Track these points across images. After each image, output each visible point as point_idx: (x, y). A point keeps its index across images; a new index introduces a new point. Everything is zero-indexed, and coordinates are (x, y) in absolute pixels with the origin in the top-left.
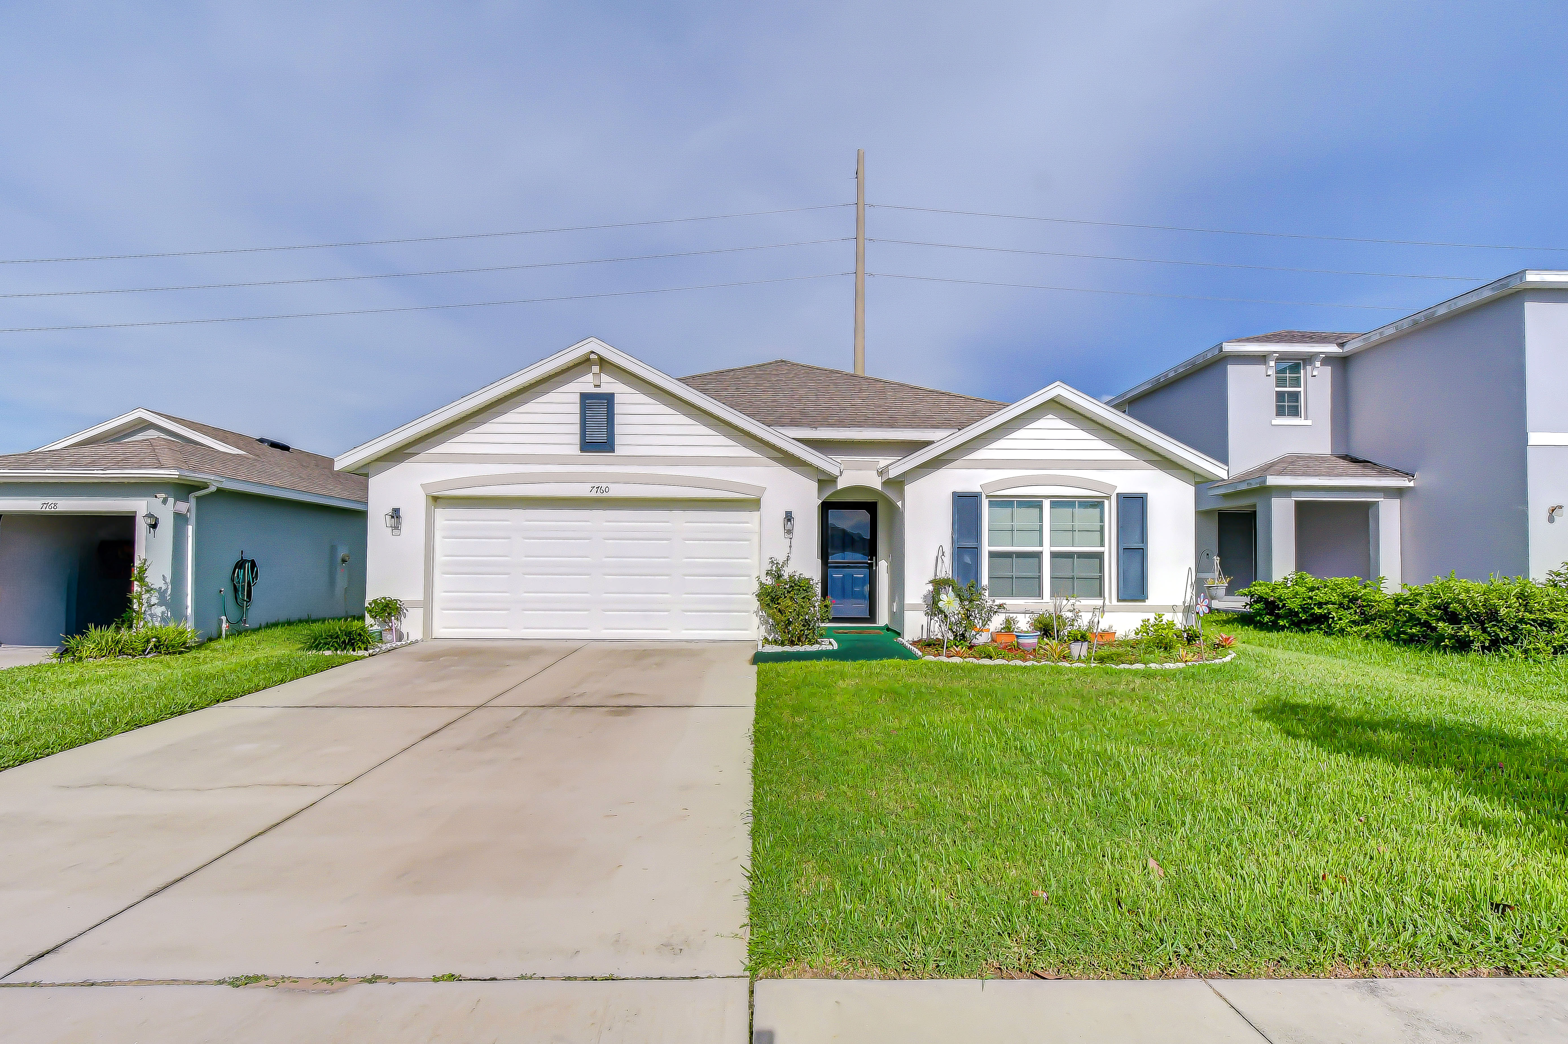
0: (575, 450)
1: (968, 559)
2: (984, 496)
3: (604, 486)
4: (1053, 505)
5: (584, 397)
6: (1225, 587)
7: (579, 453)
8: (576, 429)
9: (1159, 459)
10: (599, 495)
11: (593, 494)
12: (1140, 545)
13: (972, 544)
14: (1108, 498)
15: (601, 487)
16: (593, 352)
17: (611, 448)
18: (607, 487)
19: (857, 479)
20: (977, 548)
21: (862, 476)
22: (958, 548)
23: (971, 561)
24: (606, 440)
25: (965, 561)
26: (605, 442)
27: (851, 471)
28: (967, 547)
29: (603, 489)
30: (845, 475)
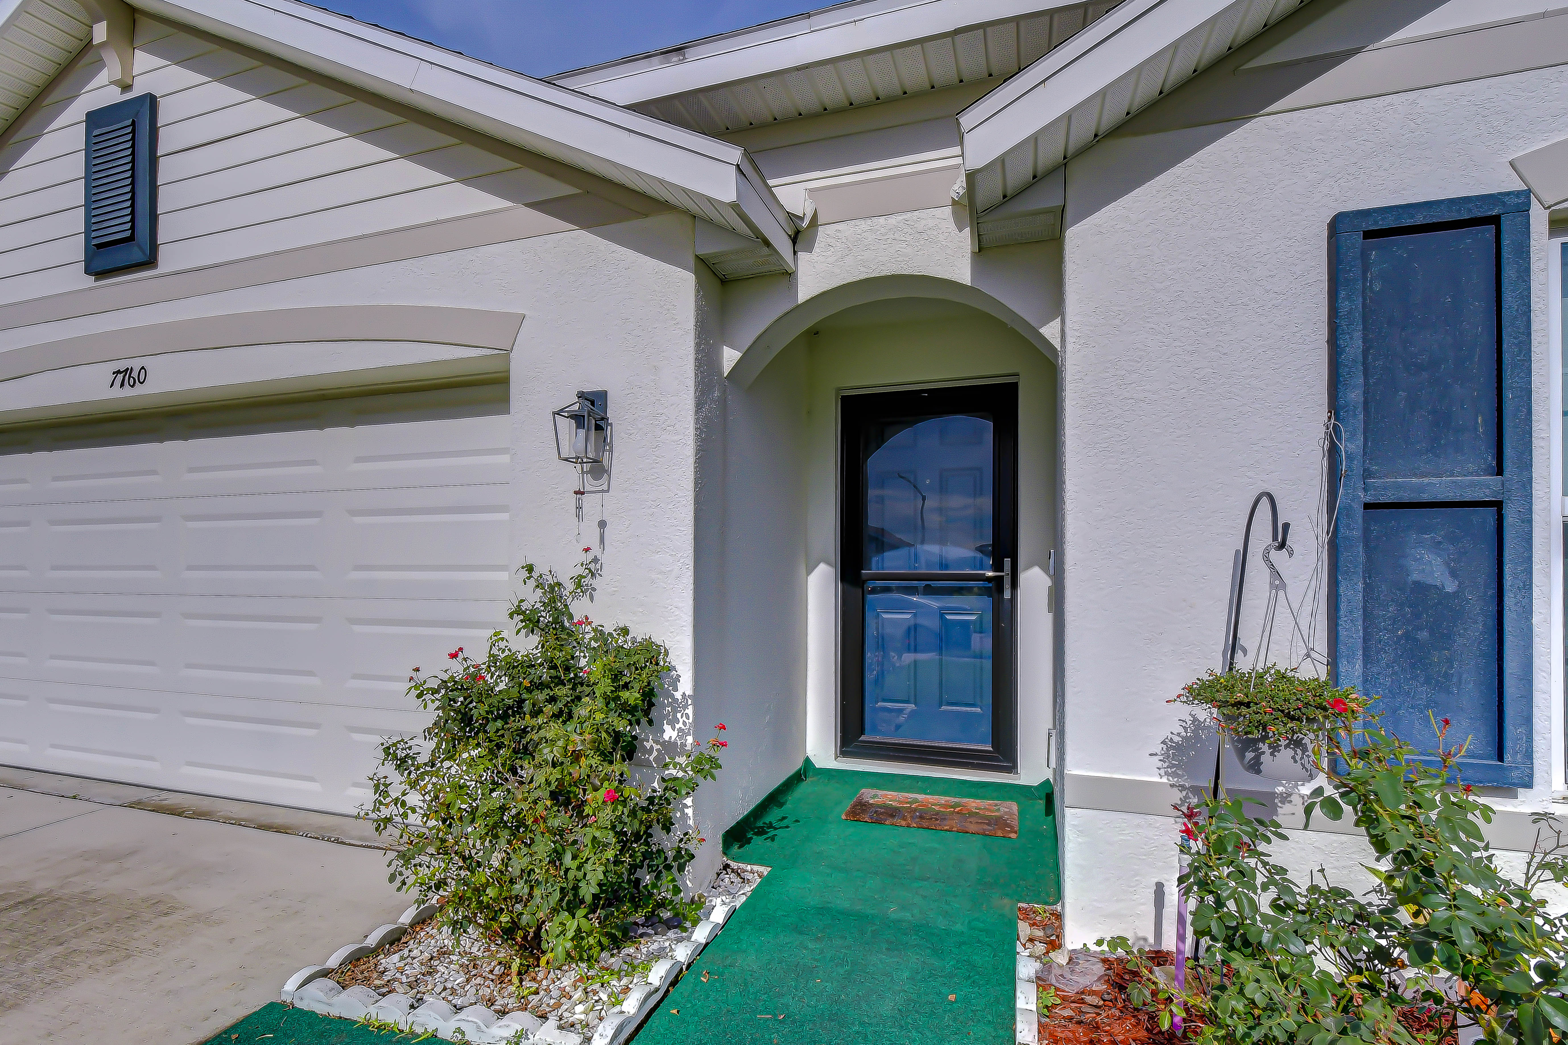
0: (79, 276)
1: (1430, 566)
3: (136, 365)
5: (94, 119)
7: (90, 281)
10: (128, 393)
11: (118, 393)
13: (1468, 485)
15: (132, 370)
17: (144, 253)
18: (143, 368)
19: (871, 252)
20: (1498, 505)
21: (896, 236)
22: (1367, 506)
23: (1453, 574)
24: (133, 234)
25: (1415, 576)
26: (131, 238)
27: (858, 222)
28: (1425, 497)
29: (135, 374)
30: (829, 240)
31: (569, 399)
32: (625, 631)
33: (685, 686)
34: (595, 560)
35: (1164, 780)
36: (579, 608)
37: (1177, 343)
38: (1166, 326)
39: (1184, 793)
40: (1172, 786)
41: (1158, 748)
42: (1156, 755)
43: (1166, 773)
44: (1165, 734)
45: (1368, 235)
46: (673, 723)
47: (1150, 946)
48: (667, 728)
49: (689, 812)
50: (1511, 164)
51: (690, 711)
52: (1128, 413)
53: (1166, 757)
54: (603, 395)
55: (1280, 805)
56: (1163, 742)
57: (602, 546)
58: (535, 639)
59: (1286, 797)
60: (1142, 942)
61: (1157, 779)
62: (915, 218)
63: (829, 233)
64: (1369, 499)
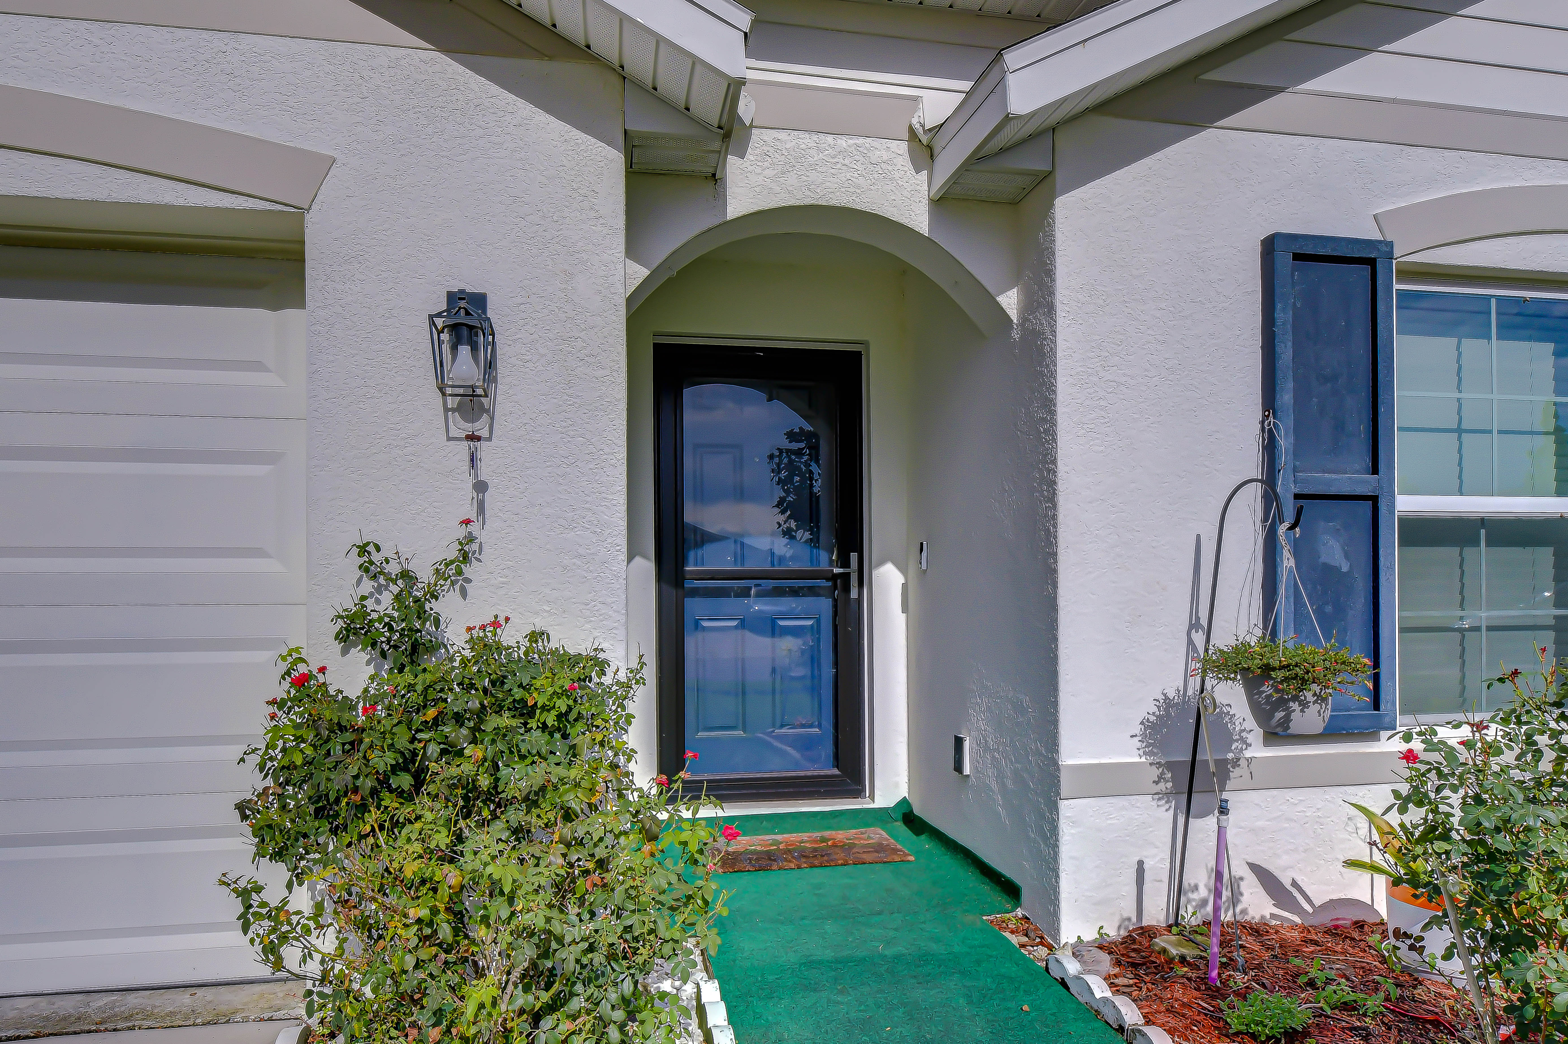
1: (1332, 550)
19: (818, 174)
20: (1374, 500)
21: (847, 162)
22: (1295, 497)
23: (1347, 556)
25: (1323, 559)
27: (801, 134)
28: (1333, 491)
30: (766, 148)
34: (470, 538)
35: (1143, 759)
37: (1150, 332)
38: (1141, 313)
39: (1161, 770)
40: (1151, 764)
41: (1137, 729)
42: (1136, 736)
43: (1145, 753)
44: (1141, 714)
45: (1297, 257)
47: (1133, 924)
50: (1375, 217)
52: (1111, 395)
53: (1144, 737)
54: (479, 301)
55: (1231, 769)
56: (1142, 723)
57: (481, 519)
59: (1237, 762)
60: (1127, 923)
61: (1136, 759)
62: (867, 145)
63: (765, 138)
64: (1297, 491)
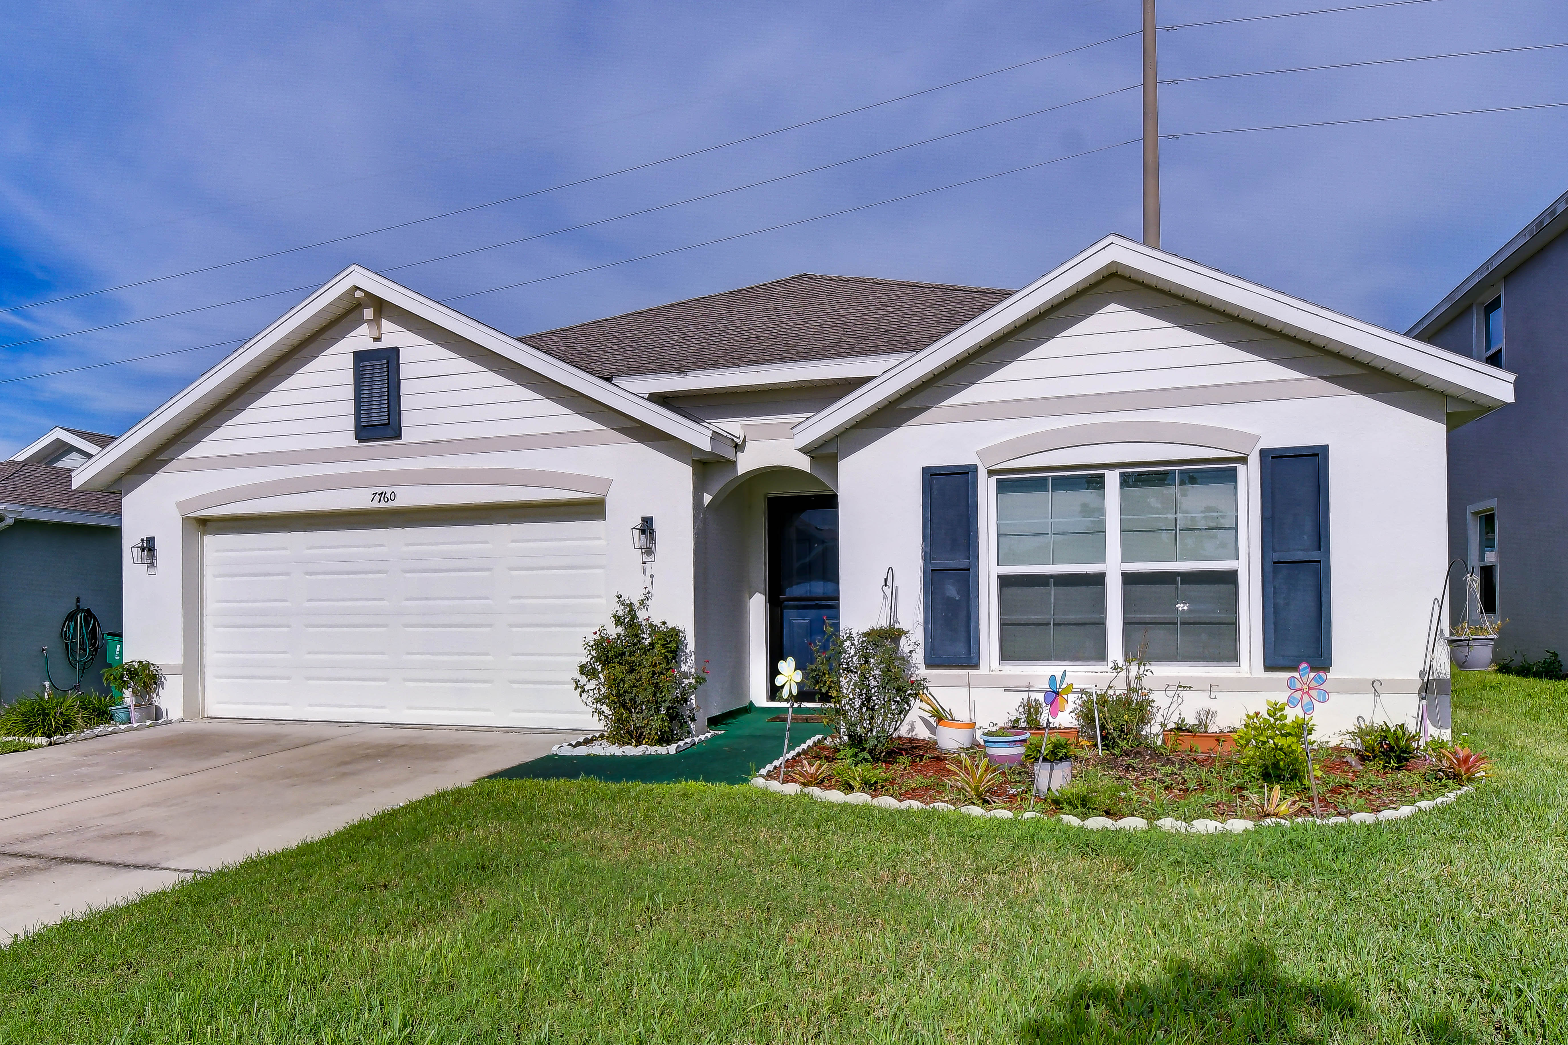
0: (349, 439)
1: (952, 591)
2: (982, 474)
3: (389, 490)
4: (1126, 481)
5: (360, 357)
6: (1492, 642)
7: (356, 443)
8: (350, 408)
9: (1364, 372)
10: (383, 505)
11: (375, 505)
12: (1314, 555)
13: (961, 563)
14: (1243, 460)
15: (386, 493)
16: (357, 288)
17: (396, 433)
18: (393, 492)
20: (968, 571)
21: (780, 449)
22: (932, 570)
23: (955, 593)
24: (389, 421)
25: (948, 594)
26: (389, 424)
27: (763, 441)
28: (948, 567)
29: (388, 495)
30: (751, 449)
31: (638, 522)
32: (664, 623)
33: (691, 647)
34: (649, 593)
36: (642, 615)
45: (935, 475)
46: (685, 664)
48: (683, 665)
49: (693, 701)
50: (976, 452)
51: (693, 657)
54: (653, 519)
57: (652, 586)
58: (620, 629)
63: (751, 445)
64: (936, 567)
